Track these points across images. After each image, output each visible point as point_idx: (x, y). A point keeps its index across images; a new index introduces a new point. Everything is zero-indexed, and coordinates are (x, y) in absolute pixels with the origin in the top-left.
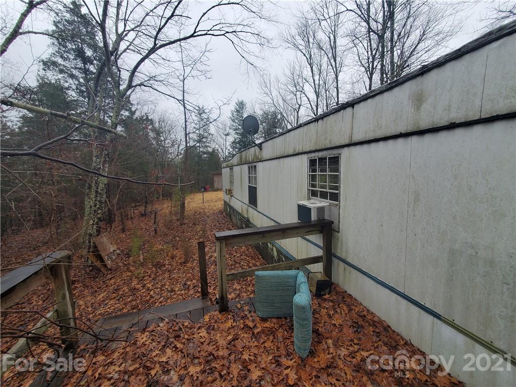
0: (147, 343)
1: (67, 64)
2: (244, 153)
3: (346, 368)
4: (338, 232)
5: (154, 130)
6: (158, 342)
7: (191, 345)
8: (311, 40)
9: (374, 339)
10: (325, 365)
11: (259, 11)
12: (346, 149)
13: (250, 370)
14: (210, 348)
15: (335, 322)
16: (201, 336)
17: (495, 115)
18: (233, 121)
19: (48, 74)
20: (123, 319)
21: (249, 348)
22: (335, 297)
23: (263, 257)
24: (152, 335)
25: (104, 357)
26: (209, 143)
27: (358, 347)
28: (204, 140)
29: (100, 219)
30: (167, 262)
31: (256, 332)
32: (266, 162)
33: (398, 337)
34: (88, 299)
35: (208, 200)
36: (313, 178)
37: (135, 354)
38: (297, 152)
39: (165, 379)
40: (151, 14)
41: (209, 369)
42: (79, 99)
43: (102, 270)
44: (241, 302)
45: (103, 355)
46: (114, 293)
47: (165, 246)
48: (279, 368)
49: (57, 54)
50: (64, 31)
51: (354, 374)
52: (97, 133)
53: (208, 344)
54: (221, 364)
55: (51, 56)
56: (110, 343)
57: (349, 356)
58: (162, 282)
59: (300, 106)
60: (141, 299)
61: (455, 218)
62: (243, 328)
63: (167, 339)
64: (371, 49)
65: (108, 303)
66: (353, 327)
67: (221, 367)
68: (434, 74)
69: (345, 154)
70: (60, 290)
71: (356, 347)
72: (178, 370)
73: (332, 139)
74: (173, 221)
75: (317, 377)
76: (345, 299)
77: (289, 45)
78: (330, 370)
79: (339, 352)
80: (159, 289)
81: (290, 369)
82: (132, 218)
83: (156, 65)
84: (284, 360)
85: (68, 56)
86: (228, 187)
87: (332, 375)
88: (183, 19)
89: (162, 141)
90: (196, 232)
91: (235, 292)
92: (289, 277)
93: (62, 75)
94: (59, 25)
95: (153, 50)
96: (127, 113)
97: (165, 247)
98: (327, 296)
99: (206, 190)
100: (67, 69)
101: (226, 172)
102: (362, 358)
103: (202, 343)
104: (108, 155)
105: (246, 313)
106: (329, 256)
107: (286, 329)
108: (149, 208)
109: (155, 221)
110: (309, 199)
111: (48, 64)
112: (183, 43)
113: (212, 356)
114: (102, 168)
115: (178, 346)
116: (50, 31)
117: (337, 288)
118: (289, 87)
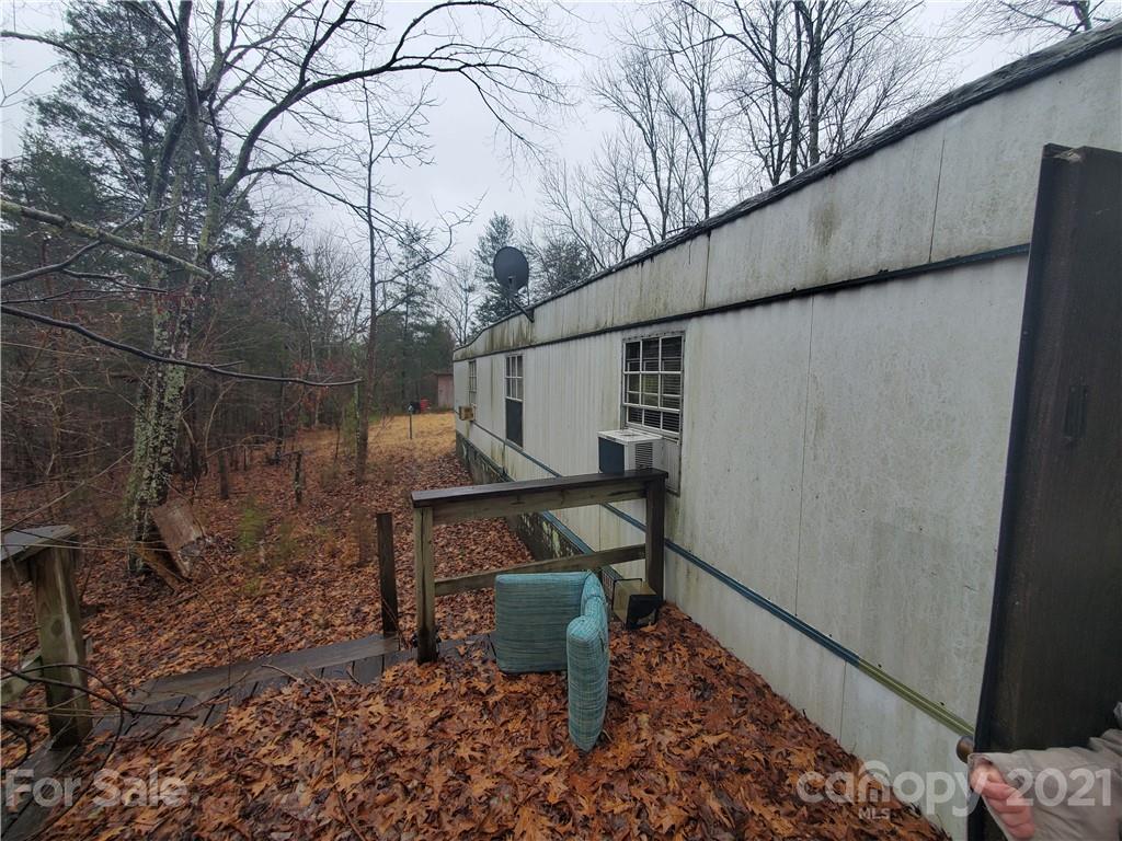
0: (250, 728)
1: (99, 113)
2: (498, 329)
3: (668, 768)
4: (678, 495)
5: (303, 272)
6: (276, 726)
7: (348, 730)
8: (654, 95)
9: (734, 712)
10: (628, 763)
11: (536, 25)
12: (694, 322)
13: (469, 777)
14: (389, 737)
15: (660, 680)
16: (371, 713)
17: (953, 256)
18: (484, 259)
19: (52, 135)
20: (201, 681)
21: (473, 734)
22: (665, 630)
23: (532, 554)
24: (264, 712)
25: (149, 760)
26: (428, 306)
27: (700, 726)
28: (418, 299)
29: (166, 468)
30: (320, 564)
31: (491, 702)
32: (542, 348)
33: (782, 707)
34: (133, 645)
35: (422, 432)
36: (632, 382)
37: (220, 752)
38: (602, 326)
39: (283, 801)
40: (298, 13)
41: (382, 779)
42: (128, 195)
43: (169, 580)
44: (468, 642)
45: (148, 755)
46: (193, 631)
47: (317, 528)
48: (533, 773)
49: (76, 89)
50: (92, 37)
51: (685, 780)
52: (163, 273)
53: (386, 728)
54: (409, 767)
55: (60, 92)
56: (168, 731)
57: (678, 745)
58: (305, 608)
59: (628, 233)
60: (255, 644)
61: (884, 460)
62: (466, 694)
63: (297, 720)
64: (777, 120)
65: (178, 653)
66: (695, 688)
67: (408, 774)
68: (853, 172)
69: (693, 331)
70: (49, 613)
71: (696, 727)
72: (313, 781)
73: (669, 300)
74: (340, 476)
75: (608, 787)
76: (685, 635)
77: (607, 102)
78: (635, 773)
79: (659, 737)
80: (297, 623)
81: (552, 775)
82: (246, 468)
83: (310, 129)
84: (545, 758)
85: (102, 95)
86: (464, 404)
87: (638, 781)
88: (372, 29)
89: (320, 297)
90: (390, 500)
91: (467, 627)
92: (566, 586)
93: (87, 139)
94: (80, 21)
95: (297, 94)
96: (240, 233)
97: (318, 532)
98: (649, 629)
99: (418, 409)
100: (99, 126)
101: (460, 369)
102: (704, 749)
103: (373, 727)
104: (188, 322)
105: (476, 664)
106: (659, 546)
107: (555, 695)
108: (288, 447)
109: (297, 475)
110: (624, 426)
111: (51, 111)
112: (370, 82)
113: (391, 753)
114: (173, 351)
115: (318, 734)
116: (58, 34)
117: (672, 612)
118: (606, 192)
